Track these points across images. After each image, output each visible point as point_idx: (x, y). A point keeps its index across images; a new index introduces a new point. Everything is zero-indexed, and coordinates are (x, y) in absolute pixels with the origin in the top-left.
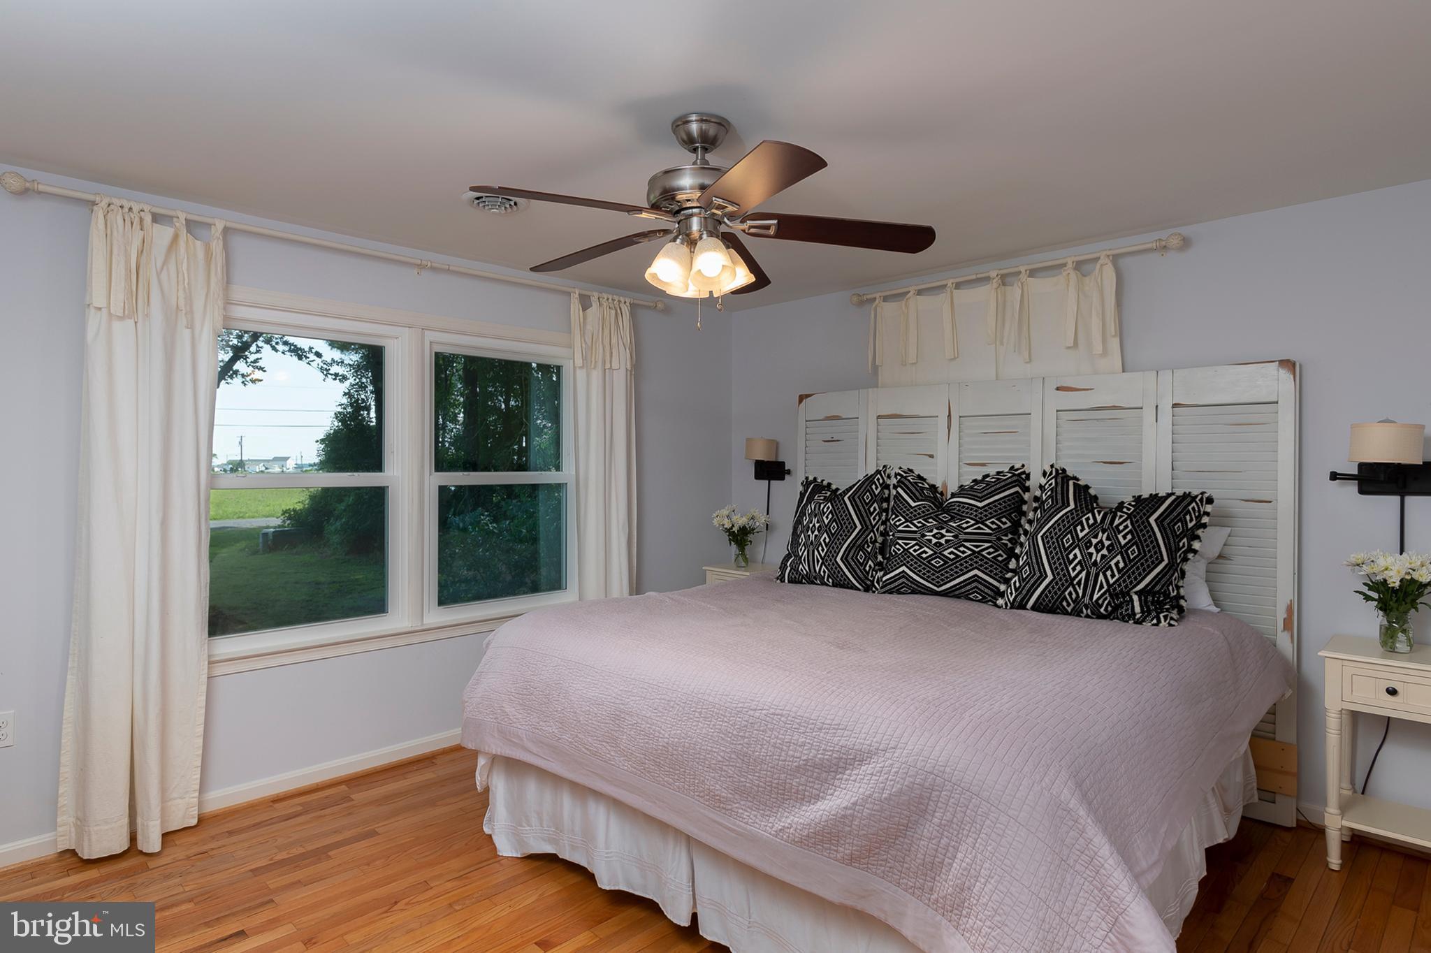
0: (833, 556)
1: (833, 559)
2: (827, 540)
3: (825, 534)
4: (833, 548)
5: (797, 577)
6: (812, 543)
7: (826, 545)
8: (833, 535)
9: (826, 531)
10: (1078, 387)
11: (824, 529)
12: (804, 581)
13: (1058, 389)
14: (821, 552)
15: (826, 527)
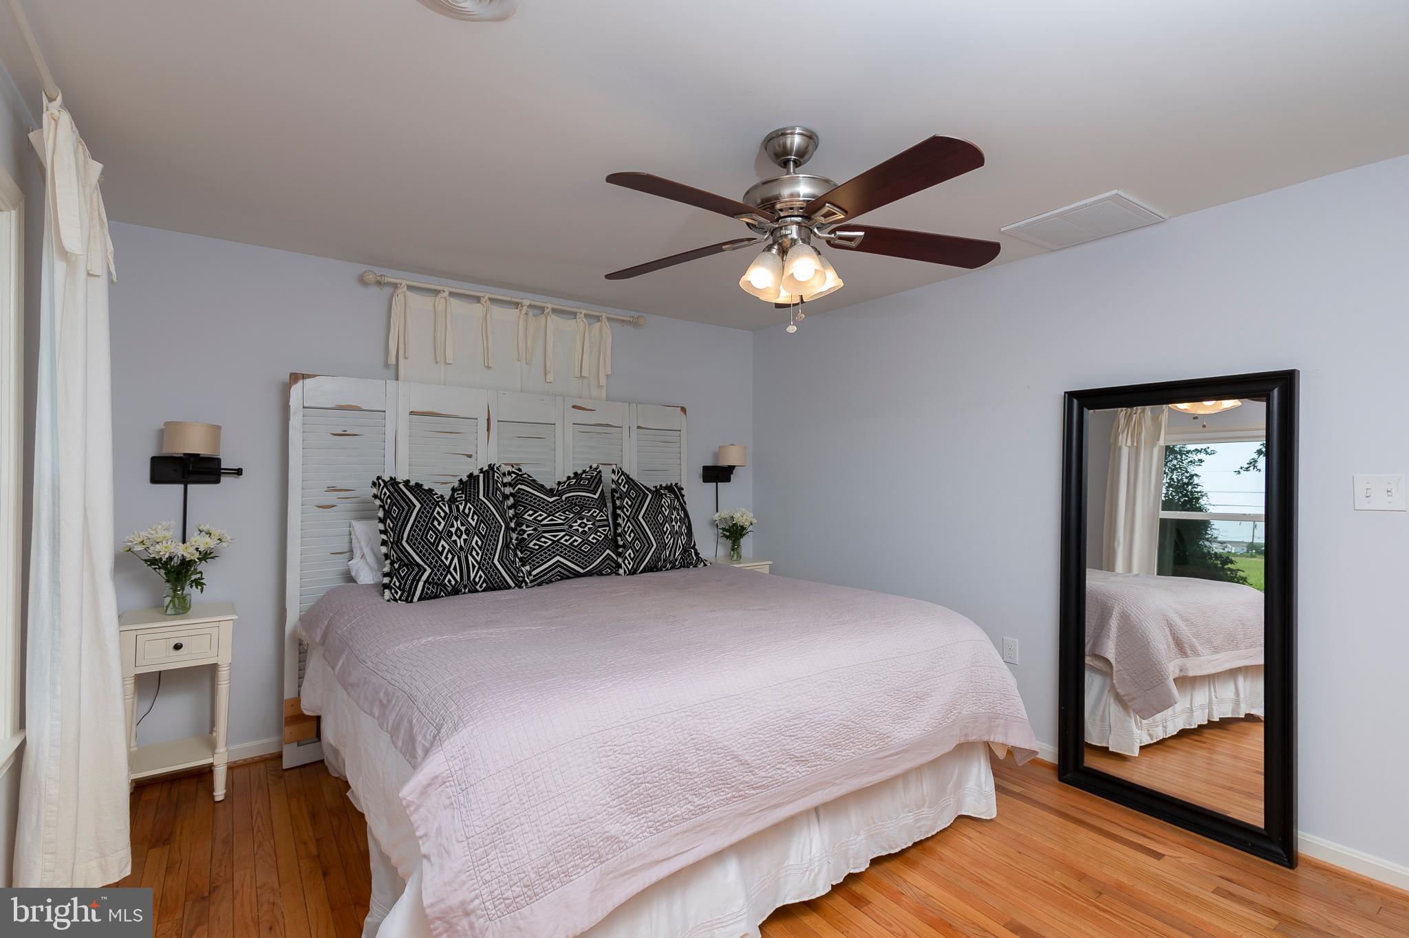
0: (489, 558)
1: (490, 562)
2: (480, 543)
3: (476, 537)
4: (488, 550)
5: (435, 591)
6: (461, 548)
7: (480, 548)
8: (484, 537)
9: (475, 533)
10: (586, 408)
11: (472, 531)
12: (442, 593)
13: (574, 407)
14: (476, 557)
15: (475, 528)
